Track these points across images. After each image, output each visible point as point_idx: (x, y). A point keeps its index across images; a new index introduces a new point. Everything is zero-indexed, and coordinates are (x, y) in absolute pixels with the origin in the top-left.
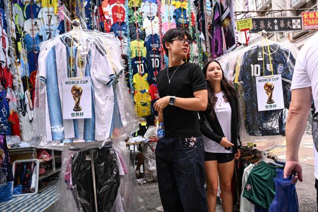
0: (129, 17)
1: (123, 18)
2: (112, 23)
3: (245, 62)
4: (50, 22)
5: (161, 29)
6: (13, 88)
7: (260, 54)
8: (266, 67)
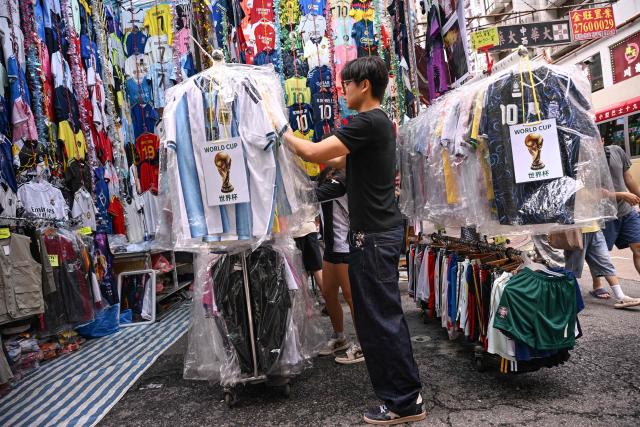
0: (282, 41)
1: (272, 43)
2: (256, 52)
3: (489, 102)
4: (162, 58)
5: (332, 57)
6: (113, 161)
7: (516, 86)
8: (527, 107)
